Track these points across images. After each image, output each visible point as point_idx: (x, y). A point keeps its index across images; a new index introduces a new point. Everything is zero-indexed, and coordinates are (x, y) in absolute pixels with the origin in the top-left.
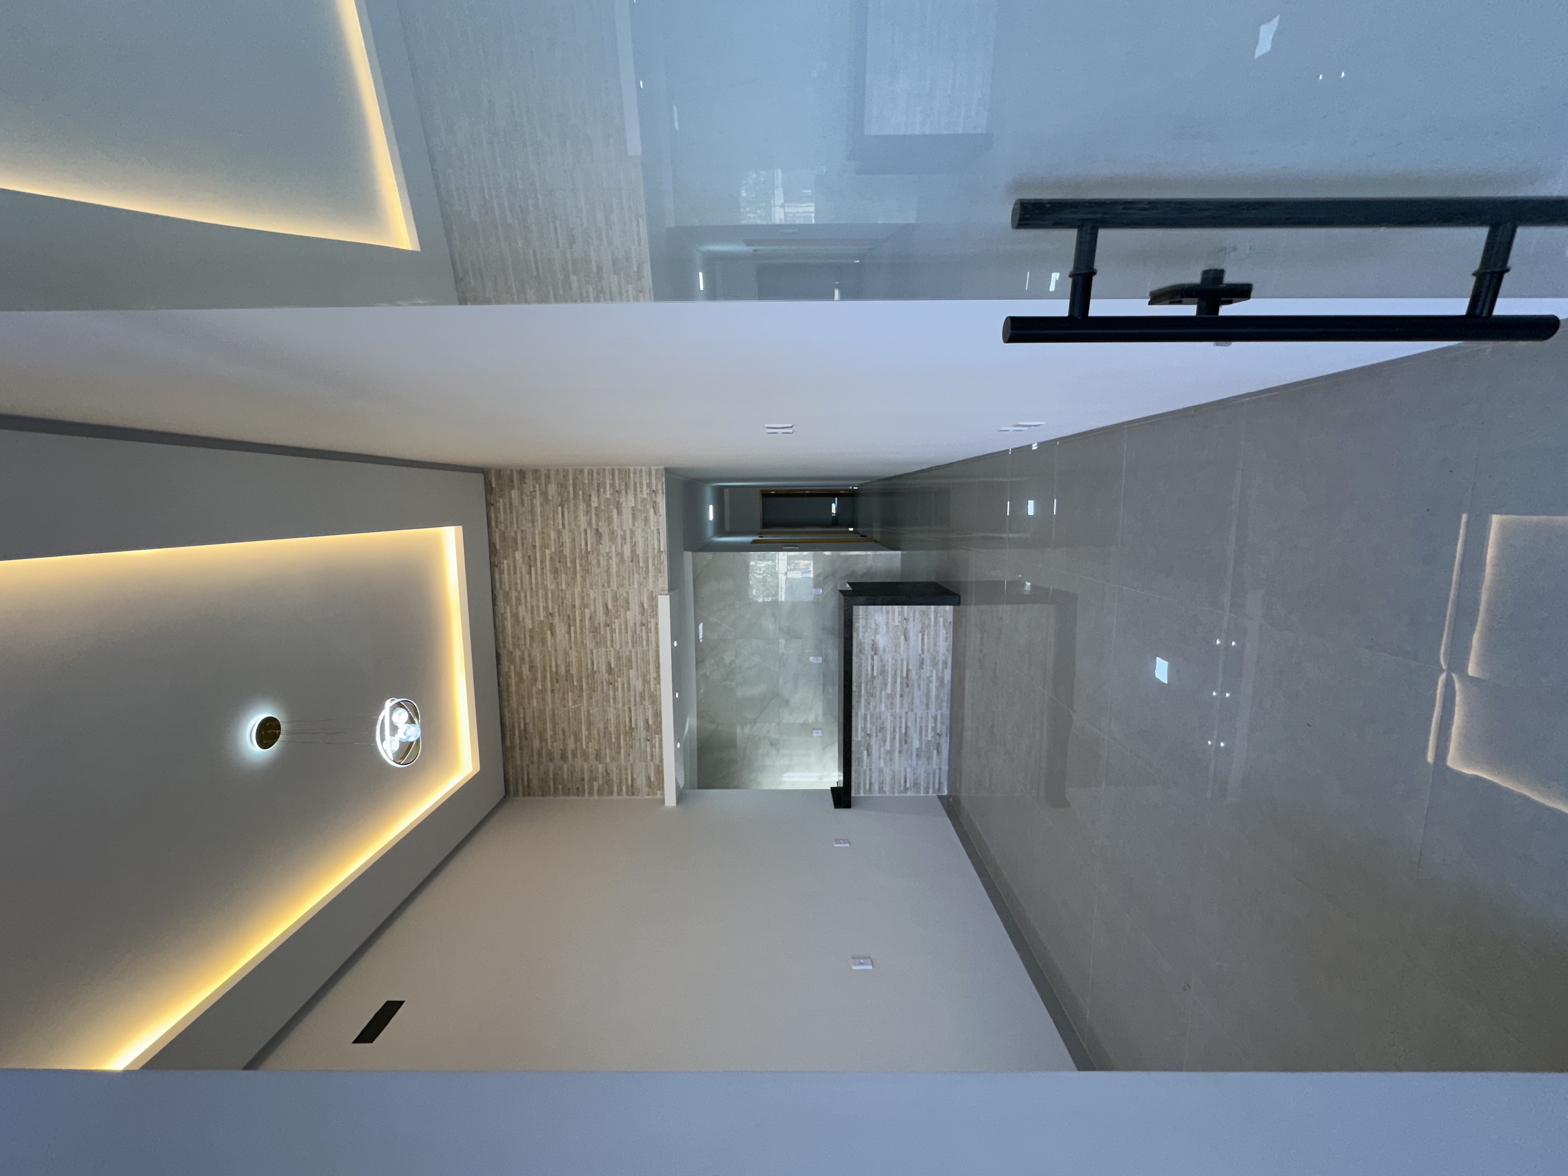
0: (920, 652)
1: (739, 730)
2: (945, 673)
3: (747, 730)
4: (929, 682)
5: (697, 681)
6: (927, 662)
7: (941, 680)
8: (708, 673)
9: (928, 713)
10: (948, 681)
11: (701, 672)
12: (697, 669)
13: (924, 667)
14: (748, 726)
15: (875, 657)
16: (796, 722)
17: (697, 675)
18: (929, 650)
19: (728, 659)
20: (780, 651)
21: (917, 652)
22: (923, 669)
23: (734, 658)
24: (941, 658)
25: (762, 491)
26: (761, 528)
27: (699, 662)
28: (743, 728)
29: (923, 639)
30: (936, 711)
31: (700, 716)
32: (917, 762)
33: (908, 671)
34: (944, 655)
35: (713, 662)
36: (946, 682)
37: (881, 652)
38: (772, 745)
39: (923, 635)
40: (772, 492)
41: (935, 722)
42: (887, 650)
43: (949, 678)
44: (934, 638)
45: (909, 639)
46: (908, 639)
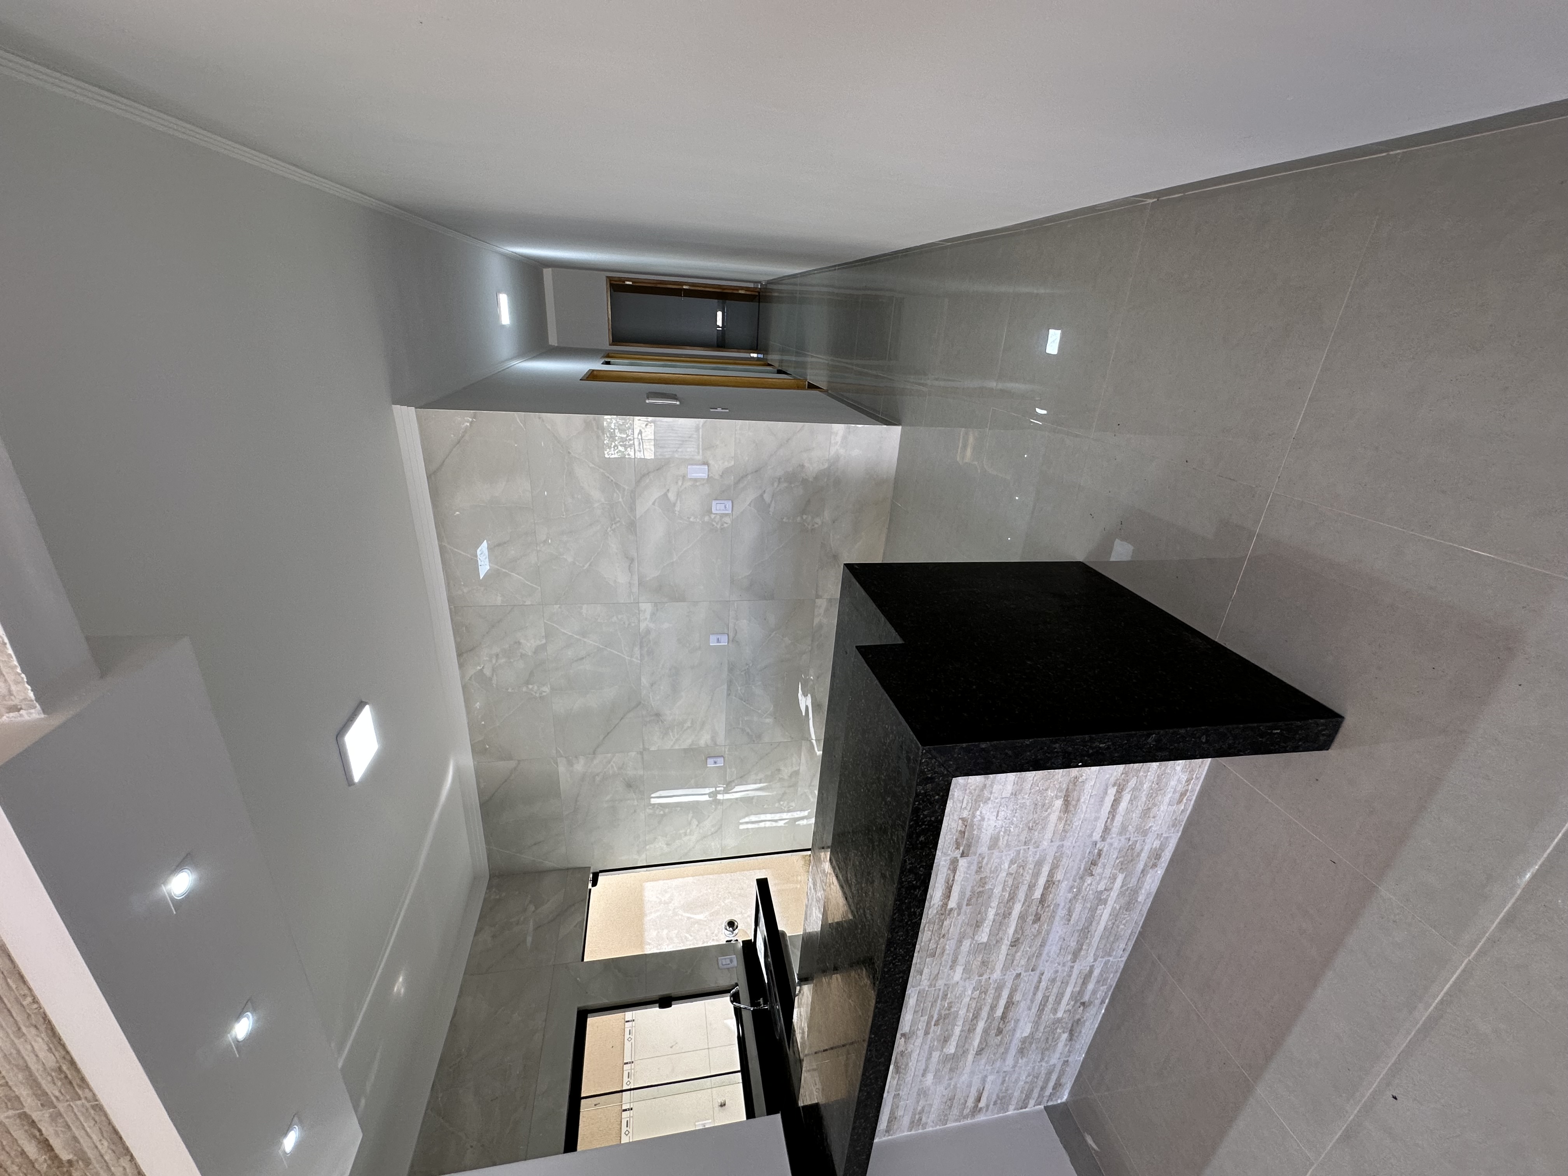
0: (1097, 836)
1: (562, 769)
2: (1148, 879)
3: (579, 767)
4: (1100, 899)
5: (464, 687)
6: (1111, 857)
7: (1130, 896)
8: (488, 672)
9: (1072, 967)
10: (1149, 894)
11: (471, 671)
12: (461, 666)
13: (1098, 870)
14: (582, 761)
15: (963, 863)
16: (677, 747)
17: (462, 677)
18: (1124, 829)
19: (529, 644)
20: (643, 626)
21: (1091, 836)
22: (1092, 875)
23: (544, 641)
24: (1151, 842)
25: (610, 279)
26: (610, 345)
27: (463, 653)
28: (570, 763)
29: (1116, 802)
30: (1095, 960)
31: (478, 750)
32: (1016, 1062)
33: (1050, 883)
34: (1159, 836)
35: (496, 650)
36: (1141, 898)
37: (983, 849)
38: (629, 786)
39: (1120, 792)
40: (628, 283)
41: (1085, 983)
42: (1002, 843)
43: (1154, 890)
44: (1150, 796)
45: (1075, 806)
46: (1071, 808)
